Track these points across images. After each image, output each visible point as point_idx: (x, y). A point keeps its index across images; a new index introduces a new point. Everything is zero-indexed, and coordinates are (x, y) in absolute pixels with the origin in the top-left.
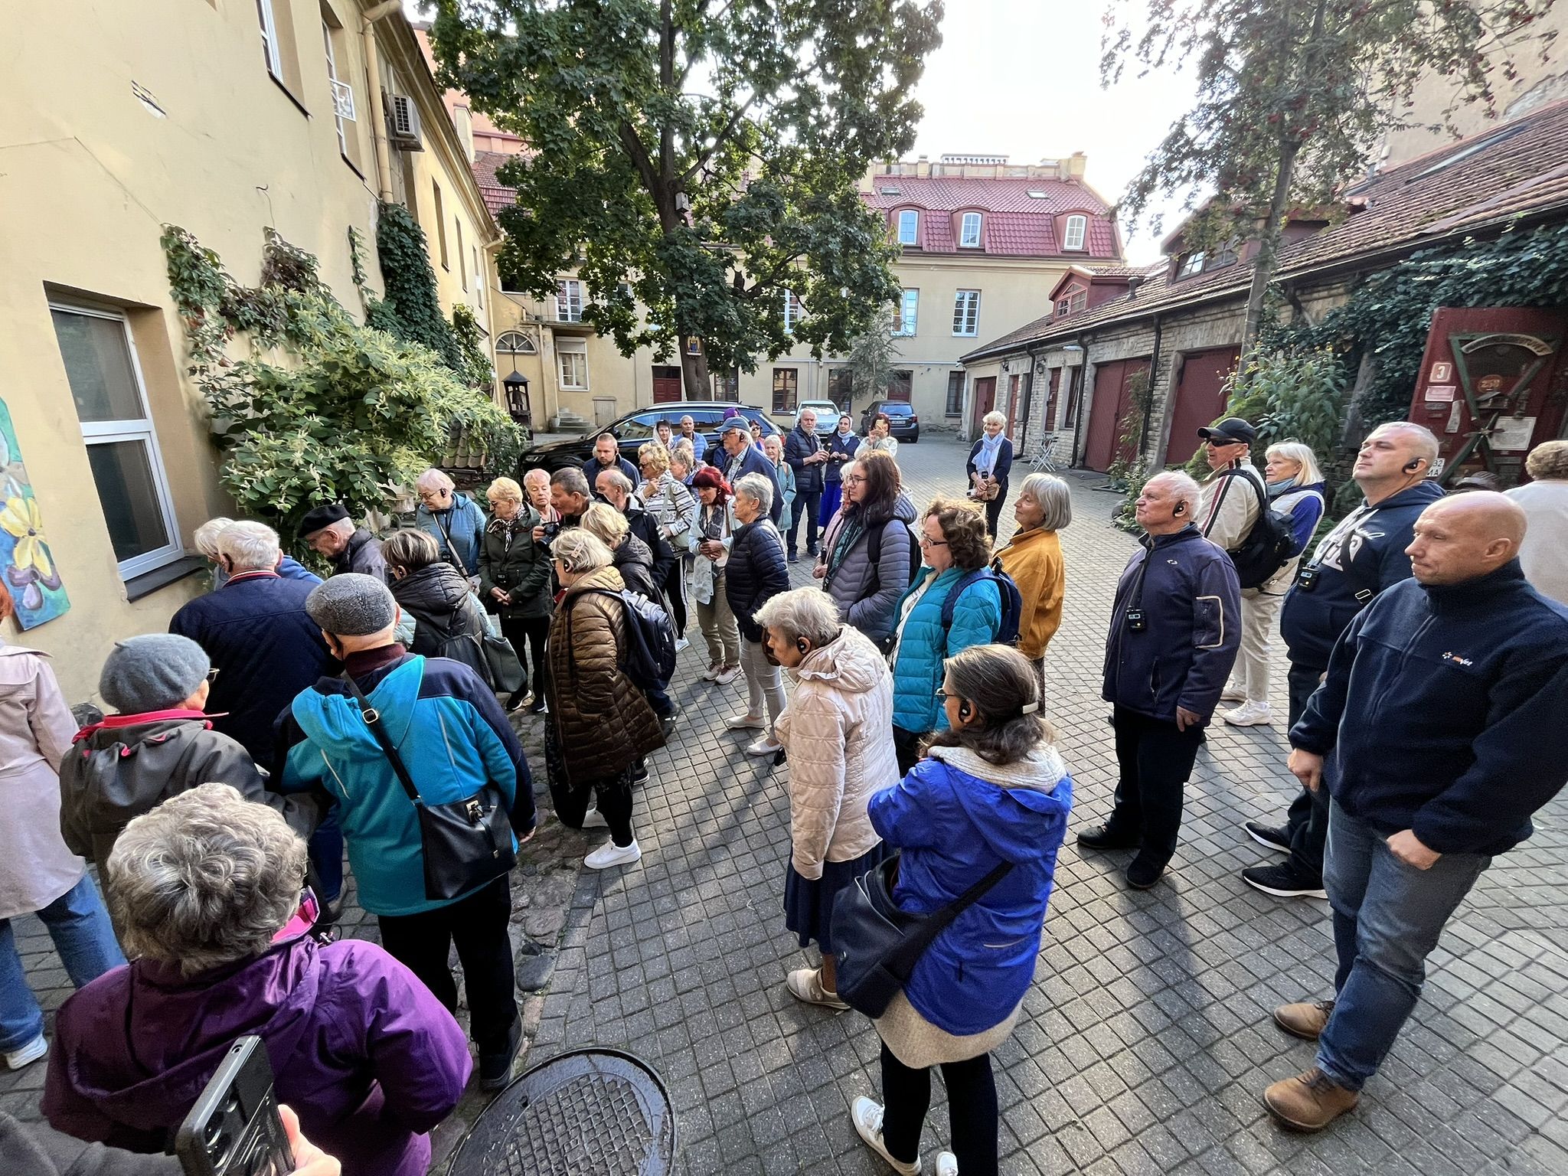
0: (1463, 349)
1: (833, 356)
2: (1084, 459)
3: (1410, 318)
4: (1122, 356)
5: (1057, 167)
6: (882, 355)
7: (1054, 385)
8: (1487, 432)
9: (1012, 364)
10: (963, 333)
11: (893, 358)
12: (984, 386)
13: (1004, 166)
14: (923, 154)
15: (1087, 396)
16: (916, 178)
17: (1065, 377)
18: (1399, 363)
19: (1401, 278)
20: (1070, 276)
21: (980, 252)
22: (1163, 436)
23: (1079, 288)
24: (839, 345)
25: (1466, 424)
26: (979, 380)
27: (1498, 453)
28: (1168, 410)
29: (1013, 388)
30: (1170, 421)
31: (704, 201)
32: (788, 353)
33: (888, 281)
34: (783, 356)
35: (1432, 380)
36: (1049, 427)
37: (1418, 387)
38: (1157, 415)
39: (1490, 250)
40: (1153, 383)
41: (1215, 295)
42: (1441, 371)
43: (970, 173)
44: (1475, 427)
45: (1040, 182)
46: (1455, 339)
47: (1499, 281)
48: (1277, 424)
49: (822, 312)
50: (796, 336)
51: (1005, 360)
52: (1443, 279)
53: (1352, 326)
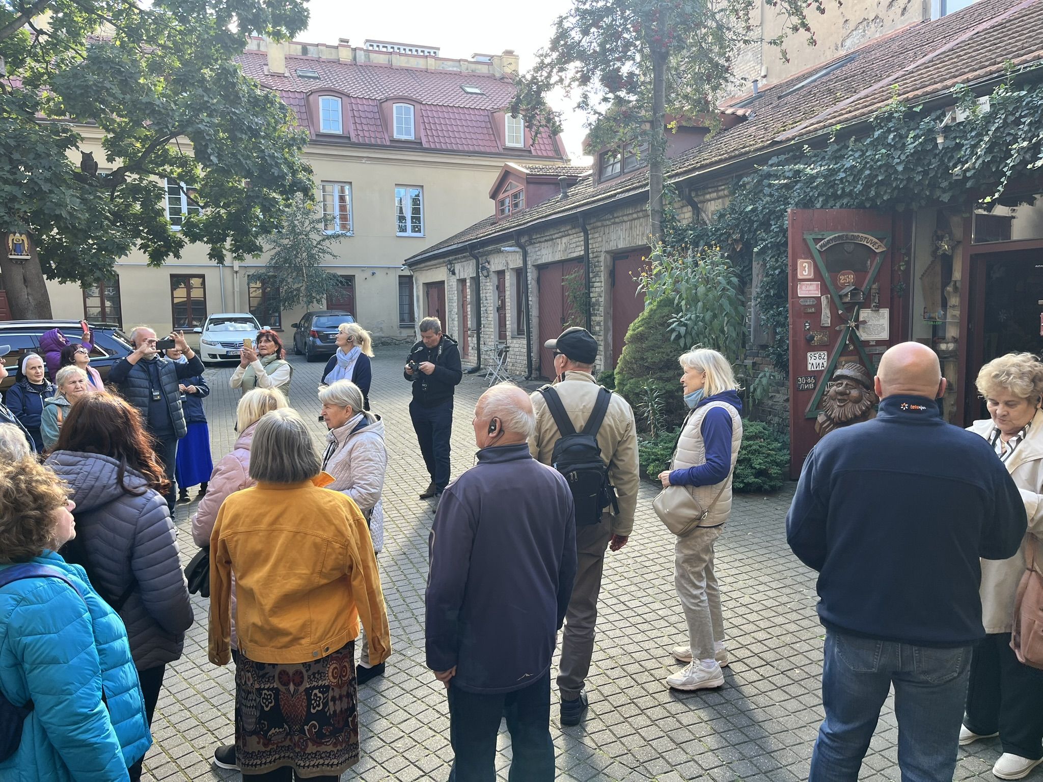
0: (818, 247)
1: (239, 258)
2: (539, 369)
3: (778, 218)
4: (558, 257)
5: (490, 64)
6: (311, 257)
7: (500, 288)
8: (853, 324)
9: (458, 267)
10: (409, 233)
11: (326, 261)
12: (434, 292)
13: (437, 59)
14: (345, 37)
15: (533, 300)
16: (337, 62)
17: (510, 280)
18: (777, 261)
19: (766, 182)
20: (507, 174)
21: (415, 146)
22: (606, 340)
23: (517, 186)
24: (245, 246)
25: (838, 319)
26: (428, 285)
27: (867, 343)
28: (606, 313)
29: (462, 292)
30: (610, 324)
31: (40, 67)
32: (177, 256)
33: (294, 173)
34: (170, 259)
35: (799, 277)
36: (502, 336)
37: (790, 284)
38: (598, 319)
39: (823, 158)
40: (589, 285)
41: (627, 195)
42: (805, 269)
43: (399, 62)
44: (842, 320)
45: (474, 77)
46: (809, 238)
47: (833, 185)
48: (685, 325)
49: (218, 206)
50: (186, 234)
51: (450, 263)
52: (797, 182)
53: (737, 226)
